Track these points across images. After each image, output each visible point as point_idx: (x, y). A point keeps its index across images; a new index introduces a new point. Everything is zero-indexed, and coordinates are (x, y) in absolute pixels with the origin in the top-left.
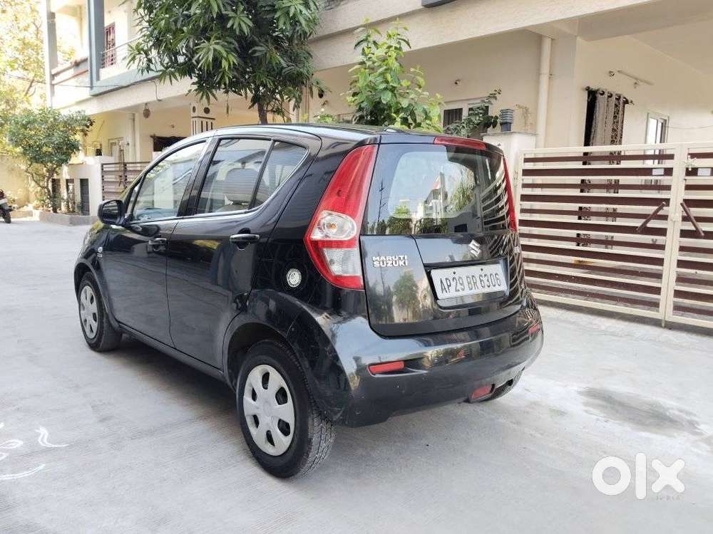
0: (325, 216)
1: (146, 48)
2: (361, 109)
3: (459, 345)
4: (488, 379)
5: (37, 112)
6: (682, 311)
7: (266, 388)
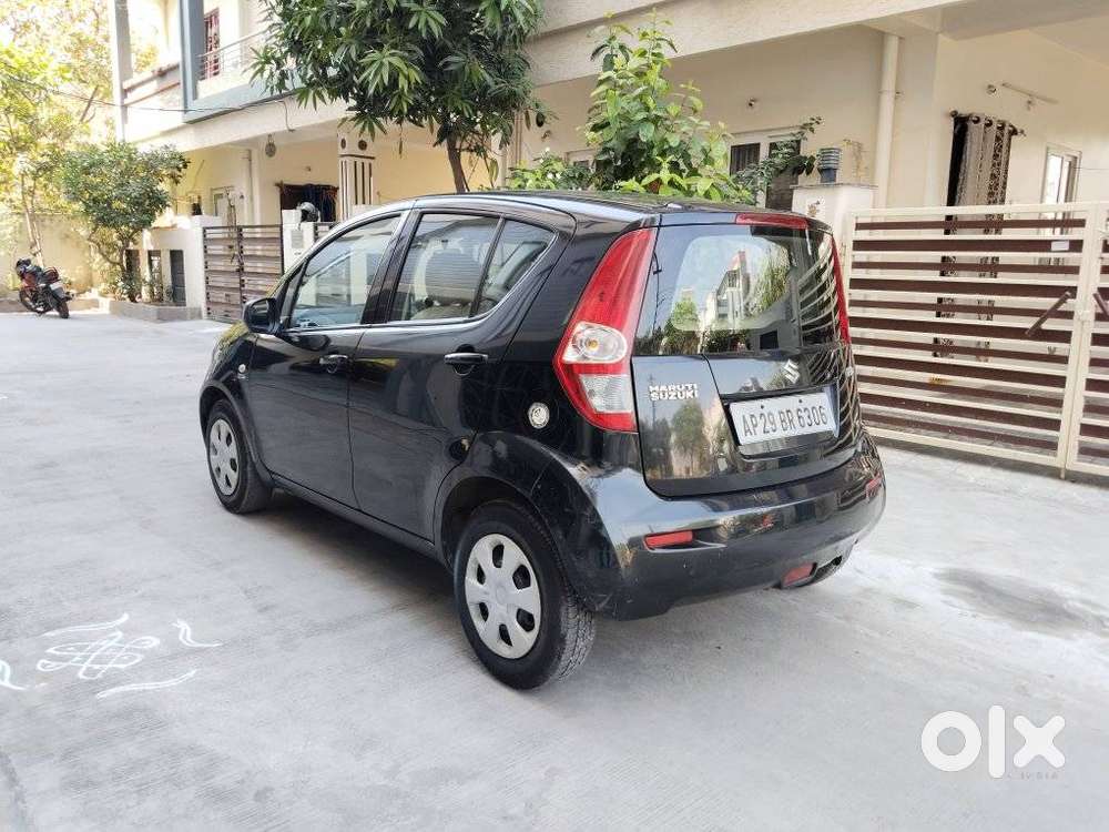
0: (582, 330)
1: (278, 55)
2: (605, 150)
3: (765, 510)
4: (805, 557)
5: (103, 148)
6: (1092, 455)
7: (500, 567)
